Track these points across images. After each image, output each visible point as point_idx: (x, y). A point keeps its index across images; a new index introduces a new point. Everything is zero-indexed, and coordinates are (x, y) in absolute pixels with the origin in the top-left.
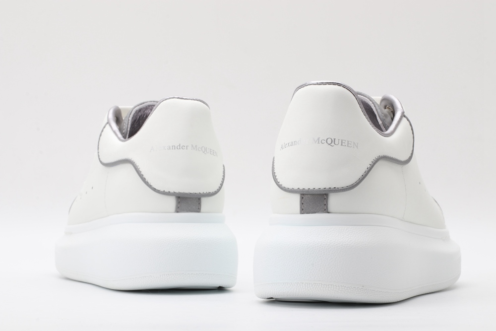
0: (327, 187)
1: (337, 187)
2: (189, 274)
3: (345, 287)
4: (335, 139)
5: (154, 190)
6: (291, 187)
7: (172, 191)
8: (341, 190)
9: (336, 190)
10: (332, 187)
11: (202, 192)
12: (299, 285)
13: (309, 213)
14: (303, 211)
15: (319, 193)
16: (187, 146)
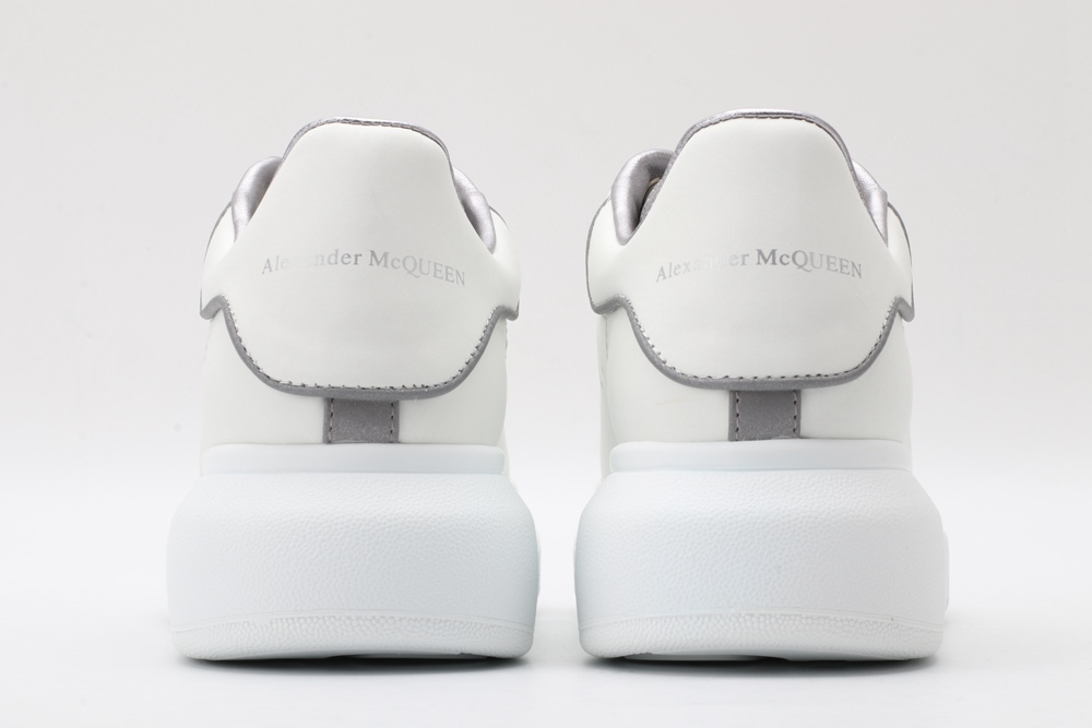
0: (802, 373)
1: (823, 373)
2: (349, 618)
3: (856, 621)
4: (812, 254)
5: (266, 379)
6: (702, 374)
7: (310, 384)
8: (833, 380)
9: (822, 381)
10: (813, 373)
11: (398, 385)
12: (741, 619)
13: (754, 439)
14: (737, 433)
15: (782, 388)
16: (356, 256)
